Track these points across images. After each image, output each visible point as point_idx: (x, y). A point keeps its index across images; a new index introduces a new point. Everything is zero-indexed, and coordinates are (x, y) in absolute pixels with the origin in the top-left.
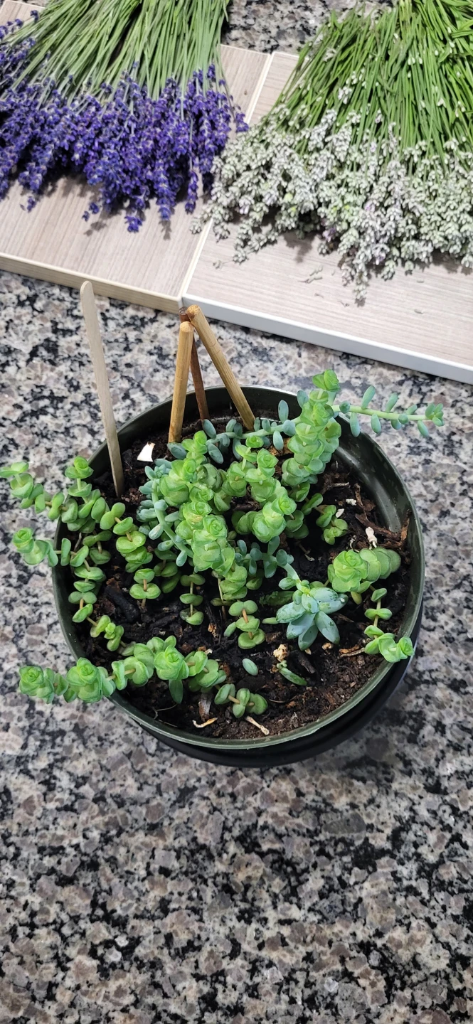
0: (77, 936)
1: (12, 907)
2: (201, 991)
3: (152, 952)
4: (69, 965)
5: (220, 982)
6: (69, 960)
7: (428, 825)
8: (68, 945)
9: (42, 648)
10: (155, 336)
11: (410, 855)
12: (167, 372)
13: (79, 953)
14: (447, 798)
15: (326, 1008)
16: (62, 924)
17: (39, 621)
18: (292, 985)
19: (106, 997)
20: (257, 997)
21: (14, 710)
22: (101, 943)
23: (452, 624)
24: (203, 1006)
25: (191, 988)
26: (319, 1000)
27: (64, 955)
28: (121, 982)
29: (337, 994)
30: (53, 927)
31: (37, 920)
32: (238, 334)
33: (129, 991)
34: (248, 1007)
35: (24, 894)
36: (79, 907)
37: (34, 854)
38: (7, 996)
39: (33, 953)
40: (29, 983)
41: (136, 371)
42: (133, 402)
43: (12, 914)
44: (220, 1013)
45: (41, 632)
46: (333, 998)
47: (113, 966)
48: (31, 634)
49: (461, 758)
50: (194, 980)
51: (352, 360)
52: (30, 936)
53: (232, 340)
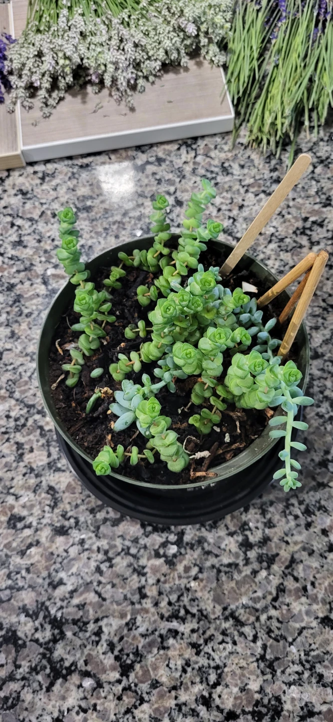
0: (142, 550)
1: (90, 556)
2: (237, 541)
3: (195, 535)
4: (145, 570)
5: (247, 530)
6: (144, 567)
7: (323, 378)
8: (138, 559)
9: (31, 392)
10: (14, 185)
11: (321, 399)
12: (32, 201)
13: (148, 559)
14: (326, 358)
15: (319, 510)
16: (129, 548)
17: (21, 378)
18: (292, 508)
19: (180, 577)
20: (274, 526)
21: (31, 437)
22: (160, 547)
23: (277, 264)
24: (243, 549)
25: (230, 543)
26: (312, 508)
27: (139, 566)
28: (185, 562)
29: (320, 499)
30: (123, 553)
31: (110, 554)
32: (66, 162)
33: (192, 566)
34: (271, 535)
35: (94, 543)
36: (134, 532)
37: (88, 516)
38: (114, 611)
39: (118, 576)
40: (125, 596)
41: (12, 209)
42: (19, 227)
43: (92, 560)
44: (256, 548)
45: (26, 383)
46: (319, 502)
47: (175, 556)
48: (20, 387)
49: (321, 332)
50: (230, 537)
51: (143, 148)
52: (111, 566)
53: (64, 168)
